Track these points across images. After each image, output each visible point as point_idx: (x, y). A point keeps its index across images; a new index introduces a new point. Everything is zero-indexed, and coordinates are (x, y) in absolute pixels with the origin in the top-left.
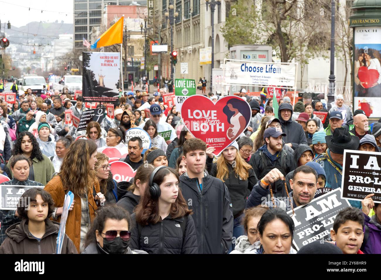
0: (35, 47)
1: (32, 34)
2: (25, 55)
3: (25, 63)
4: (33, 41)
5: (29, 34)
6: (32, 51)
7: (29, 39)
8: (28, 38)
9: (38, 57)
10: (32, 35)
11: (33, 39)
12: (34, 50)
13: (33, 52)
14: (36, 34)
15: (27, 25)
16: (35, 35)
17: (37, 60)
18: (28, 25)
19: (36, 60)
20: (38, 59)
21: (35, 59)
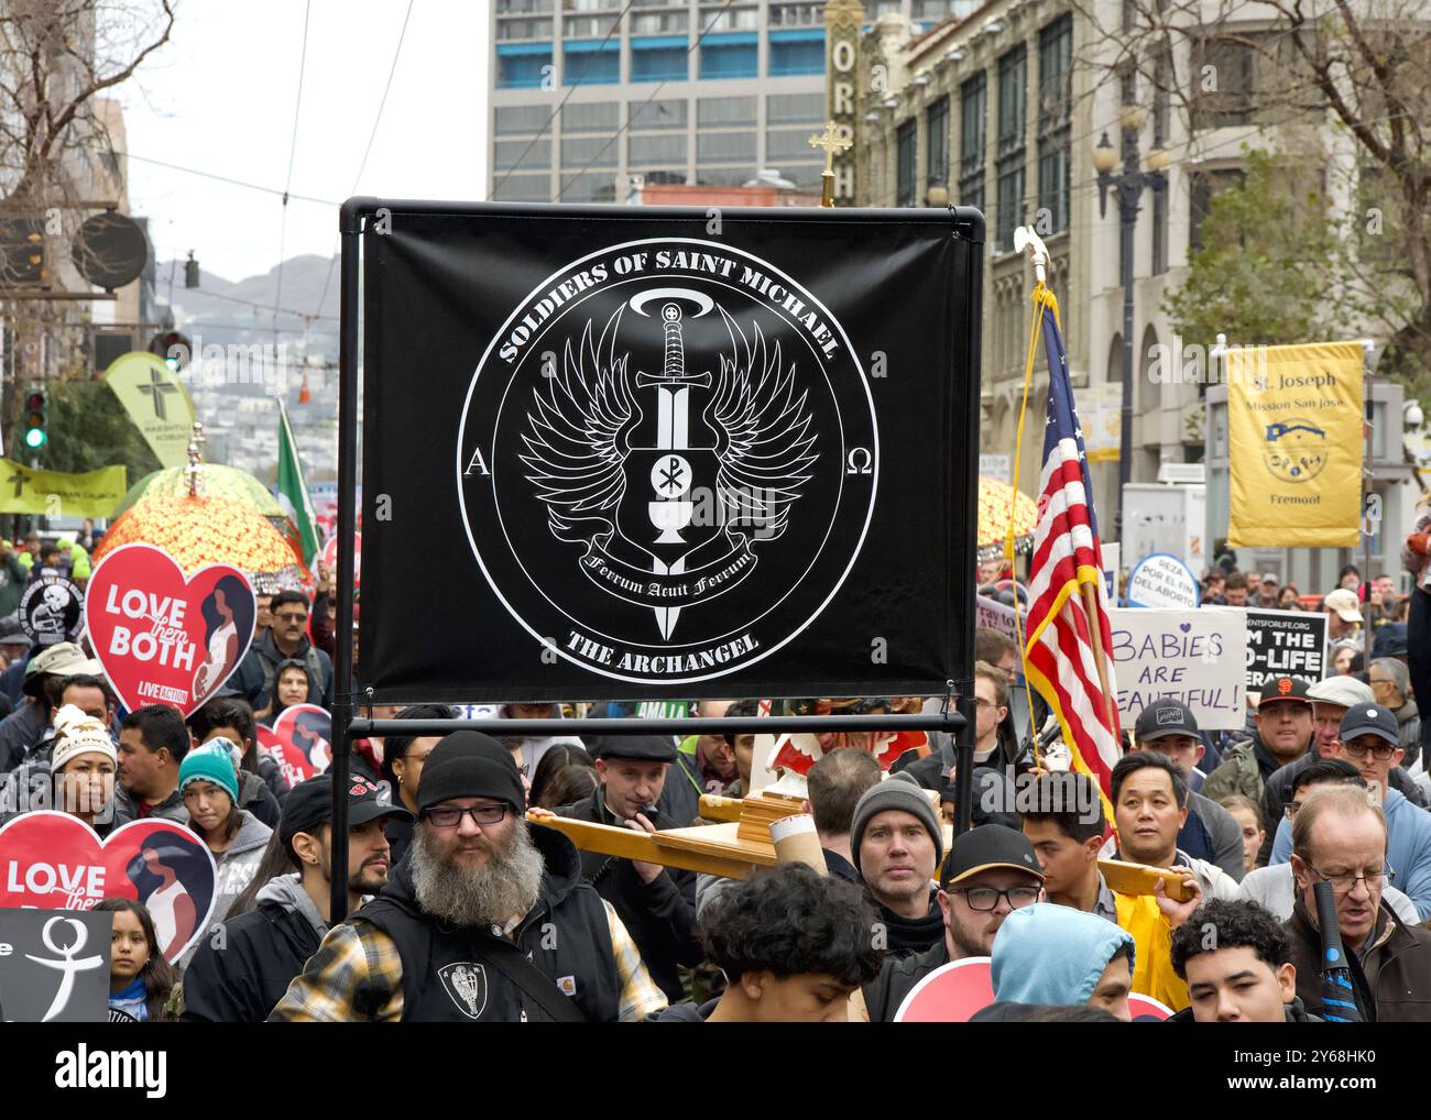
0: (306, 371)
1: (293, 312)
2: (261, 409)
3: (262, 445)
4: (301, 344)
5: (281, 315)
6: (292, 390)
7: (280, 335)
8: (277, 331)
9: (320, 418)
10: (295, 316)
11: (298, 334)
12: (304, 385)
13: (297, 396)
14: (313, 314)
15: (273, 270)
16: (308, 318)
17: (316, 434)
18: (280, 269)
19: (310, 432)
20: (321, 426)
21: (310, 426)
